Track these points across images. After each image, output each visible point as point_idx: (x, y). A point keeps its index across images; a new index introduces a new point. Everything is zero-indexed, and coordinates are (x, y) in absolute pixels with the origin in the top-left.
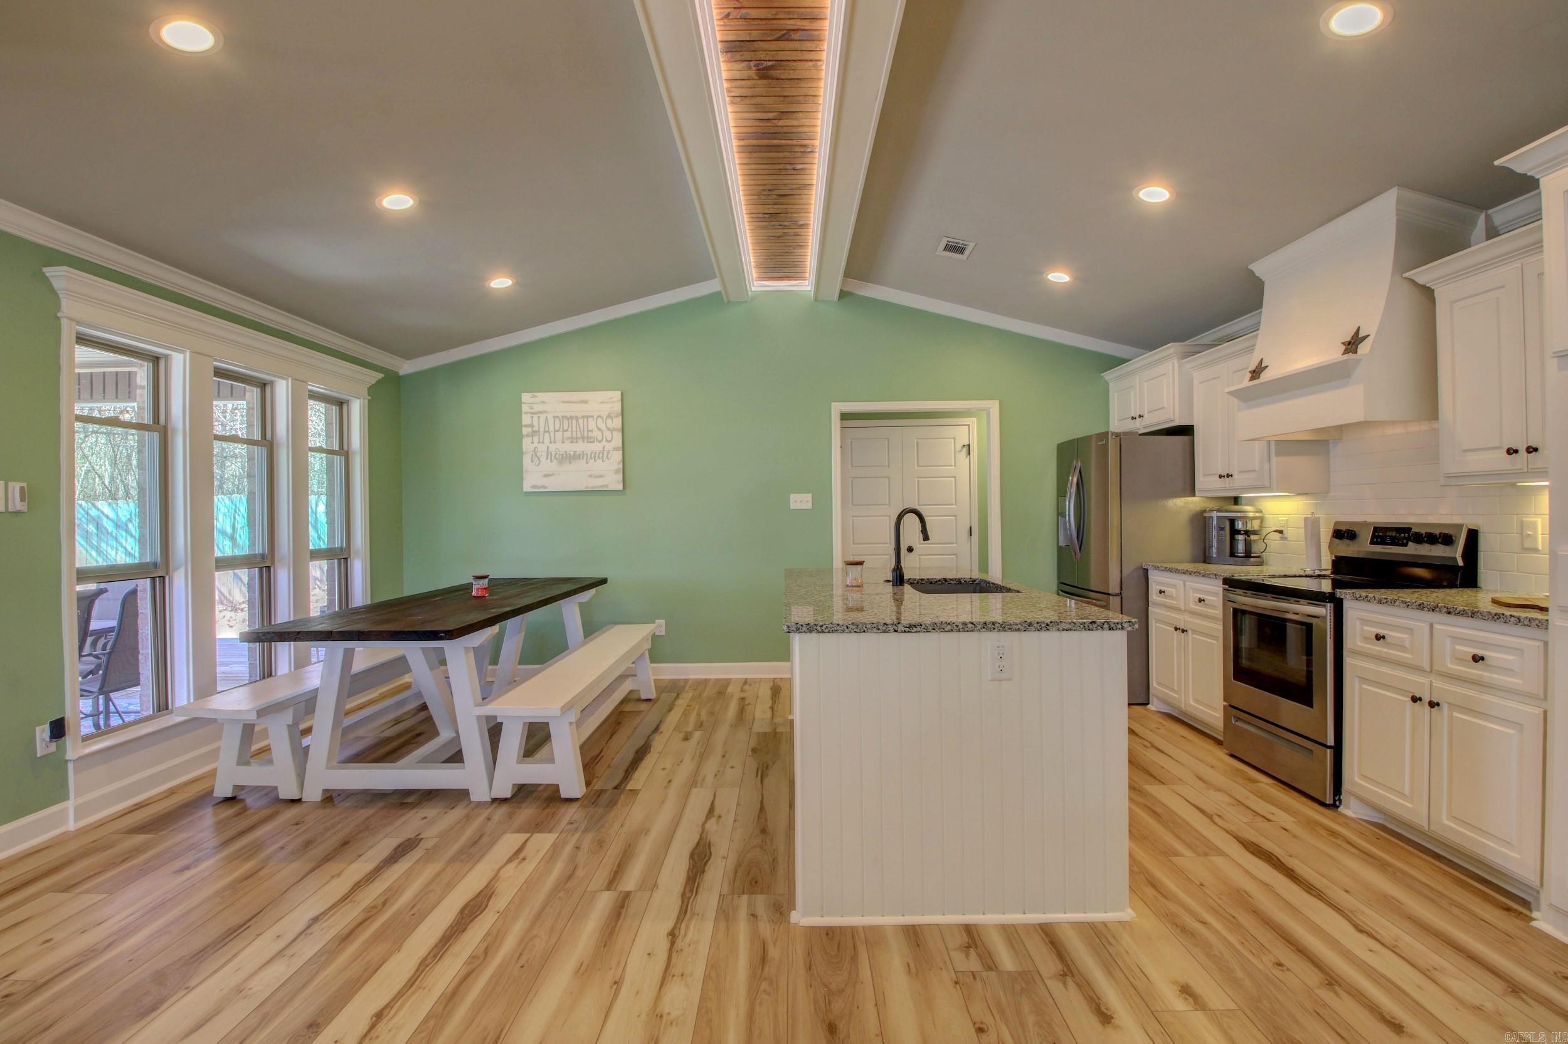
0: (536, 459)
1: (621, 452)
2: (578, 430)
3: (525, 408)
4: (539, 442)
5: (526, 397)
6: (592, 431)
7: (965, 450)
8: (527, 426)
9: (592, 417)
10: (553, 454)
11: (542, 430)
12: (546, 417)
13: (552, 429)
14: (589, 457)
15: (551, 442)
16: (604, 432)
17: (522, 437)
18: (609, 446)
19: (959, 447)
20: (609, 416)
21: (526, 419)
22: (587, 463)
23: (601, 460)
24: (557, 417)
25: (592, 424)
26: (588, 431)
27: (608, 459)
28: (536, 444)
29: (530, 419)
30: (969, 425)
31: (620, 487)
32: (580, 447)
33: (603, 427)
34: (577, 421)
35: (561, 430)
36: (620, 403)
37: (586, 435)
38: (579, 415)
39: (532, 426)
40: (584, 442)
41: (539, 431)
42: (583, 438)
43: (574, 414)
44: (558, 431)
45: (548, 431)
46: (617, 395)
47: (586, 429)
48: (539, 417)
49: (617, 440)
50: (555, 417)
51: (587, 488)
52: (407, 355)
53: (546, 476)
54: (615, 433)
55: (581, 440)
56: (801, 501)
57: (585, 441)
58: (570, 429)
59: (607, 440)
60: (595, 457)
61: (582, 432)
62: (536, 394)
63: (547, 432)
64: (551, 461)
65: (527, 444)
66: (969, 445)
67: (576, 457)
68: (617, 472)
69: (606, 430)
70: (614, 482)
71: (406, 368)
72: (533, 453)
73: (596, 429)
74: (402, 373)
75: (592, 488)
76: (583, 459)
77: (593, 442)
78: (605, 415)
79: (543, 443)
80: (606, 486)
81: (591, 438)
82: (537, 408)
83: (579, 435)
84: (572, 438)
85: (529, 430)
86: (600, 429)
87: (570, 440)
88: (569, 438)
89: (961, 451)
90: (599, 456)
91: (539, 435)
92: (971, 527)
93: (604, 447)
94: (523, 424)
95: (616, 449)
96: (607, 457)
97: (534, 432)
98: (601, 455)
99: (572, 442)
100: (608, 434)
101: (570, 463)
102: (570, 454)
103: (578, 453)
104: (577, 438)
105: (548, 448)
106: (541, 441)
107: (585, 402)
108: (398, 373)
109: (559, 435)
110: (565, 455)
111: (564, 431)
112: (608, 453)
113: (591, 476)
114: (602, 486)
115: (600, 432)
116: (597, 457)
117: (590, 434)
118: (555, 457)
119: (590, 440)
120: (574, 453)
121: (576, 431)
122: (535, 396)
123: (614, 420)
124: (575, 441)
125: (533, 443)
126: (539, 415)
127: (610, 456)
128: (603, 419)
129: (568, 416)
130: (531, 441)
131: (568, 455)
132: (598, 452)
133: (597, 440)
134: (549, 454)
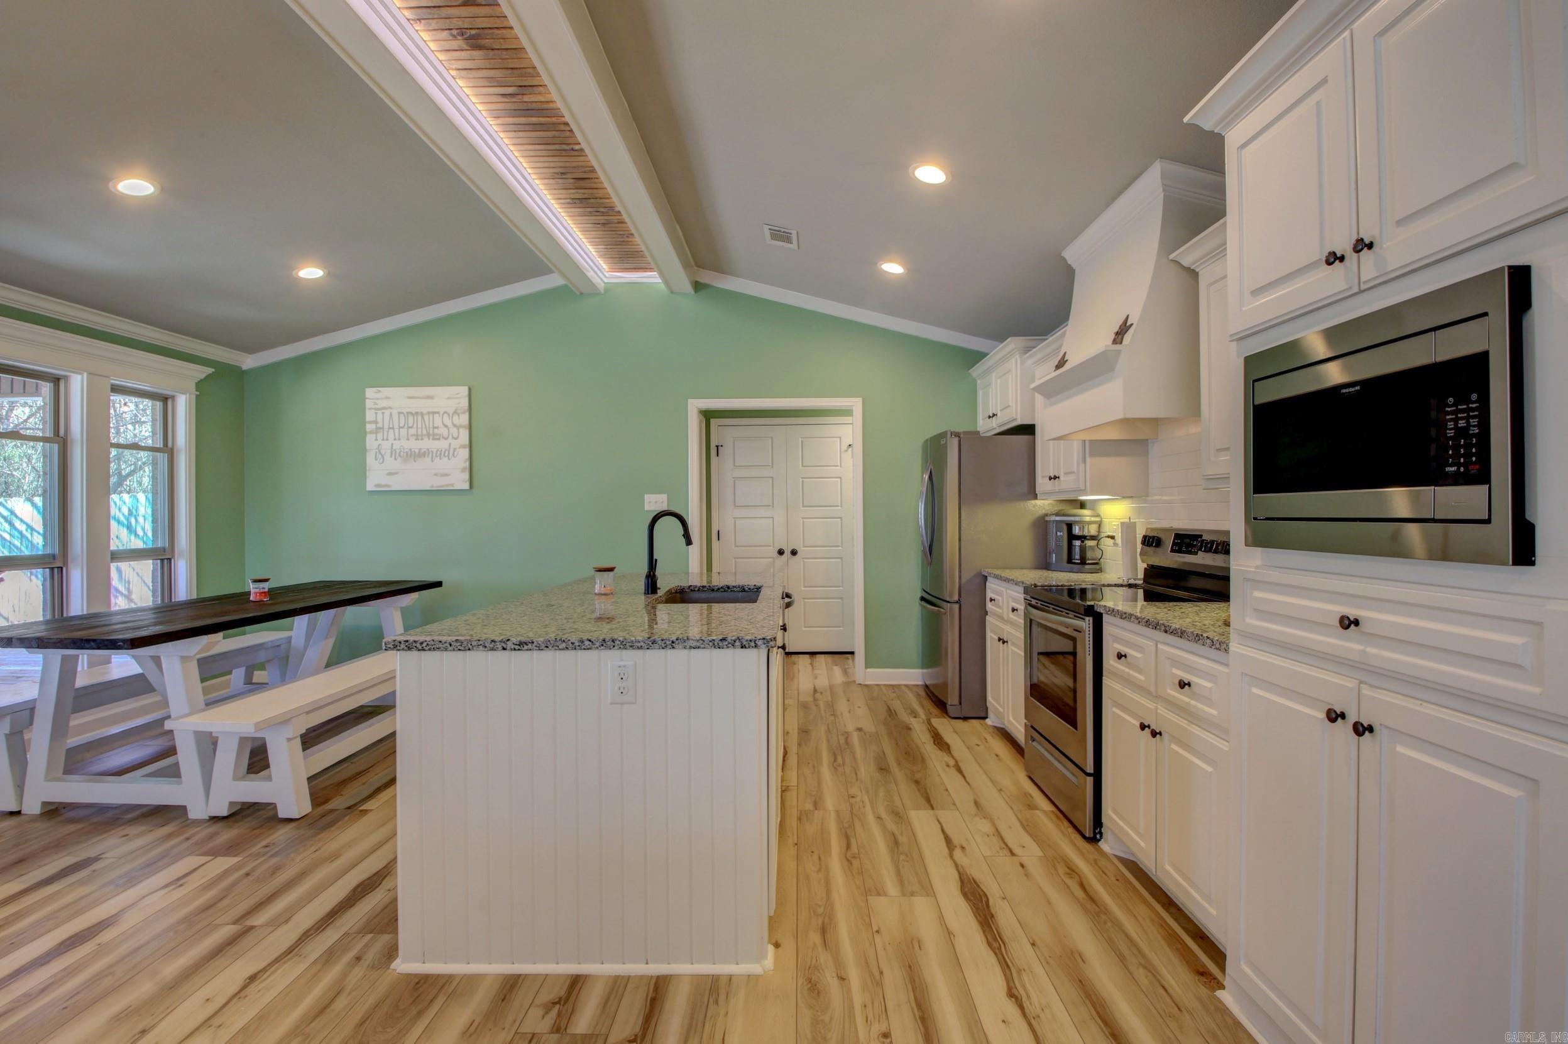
0: (380, 456)
1: (467, 450)
2: (424, 426)
3: (369, 404)
4: (383, 440)
5: (370, 392)
6: (437, 428)
7: (850, 450)
8: (370, 422)
9: (438, 413)
10: (398, 452)
11: (386, 426)
12: (391, 413)
13: (396, 426)
14: (434, 455)
15: (395, 439)
16: (450, 429)
17: (365, 433)
18: (455, 444)
19: (845, 447)
20: (455, 412)
21: (370, 416)
22: (432, 461)
23: (447, 458)
24: (402, 413)
27: (454, 457)
28: (380, 442)
29: (374, 415)
31: (466, 486)
32: (427, 444)
33: (449, 423)
34: (423, 417)
35: (406, 426)
36: (467, 400)
37: (431, 432)
38: (425, 411)
39: (376, 422)
40: (429, 439)
41: (383, 428)
42: (428, 435)
43: (419, 410)
44: (403, 427)
45: (393, 428)
46: (464, 390)
47: (431, 426)
48: (383, 413)
49: (464, 437)
50: (399, 413)
51: (432, 487)
52: (250, 349)
53: (389, 474)
54: (461, 430)
55: (427, 437)
56: (656, 502)
57: (431, 437)
58: (415, 425)
59: (453, 438)
60: (441, 454)
61: (428, 429)
62: (380, 389)
63: (391, 428)
64: (396, 459)
65: (370, 441)
67: (421, 454)
68: (463, 470)
69: (453, 427)
70: (460, 481)
71: (249, 362)
72: (377, 451)
73: (442, 426)
74: (244, 367)
75: (437, 487)
76: (428, 456)
77: (439, 439)
78: (451, 411)
79: (387, 440)
80: (452, 485)
81: (437, 435)
82: (381, 404)
83: (425, 432)
84: (417, 435)
85: (373, 426)
86: (446, 426)
87: (415, 437)
88: (414, 435)
89: (846, 451)
90: (444, 455)
91: (383, 431)
93: (450, 444)
94: (367, 420)
95: (463, 447)
96: (453, 455)
97: (378, 428)
98: (447, 453)
99: (417, 439)
100: (454, 431)
101: (415, 461)
102: (415, 452)
103: (422, 451)
104: (422, 435)
105: (392, 444)
106: (385, 438)
107: (431, 397)
108: (240, 368)
109: (404, 432)
110: (409, 453)
111: (409, 427)
112: (455, 450)
113: (436, 475)
114: (447, 485)
115: (446, 429)
116: (443, 454)
117: (436, 431)
118: (400, 455)
119: (435, 437)
120: (419, 451)
121: (422, 428)
122: (380, 391)
123: (460, 415)
124: (420, 438)
125: (376, 440)
126: (383, 411)
127: (456, 453)
128: (449, 415)
129: (413, 412)
130: (375, 438)
131: (413, 453)
132: (443, 450)
133: (443, 437)
134: (393, 451)
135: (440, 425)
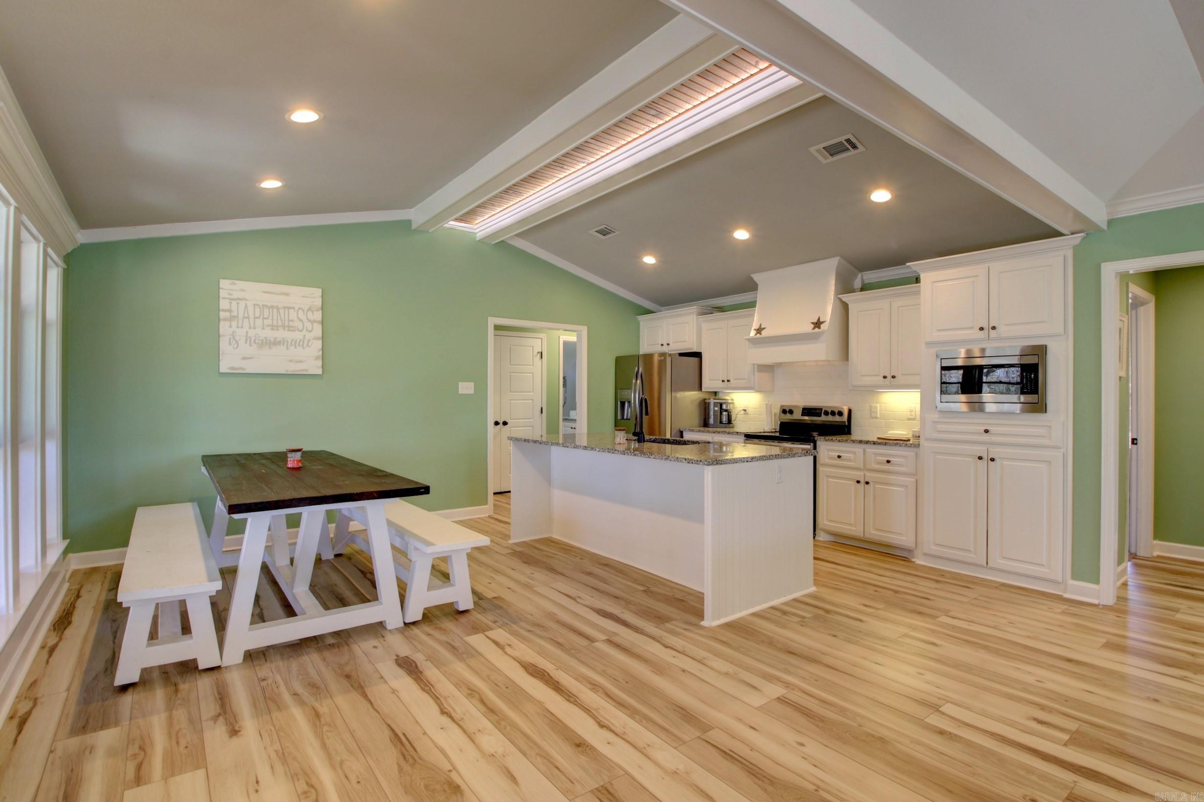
0: (234, 342)
1: (321, 342)
2: (279, 319)
3: (222, 293)
4: (238, 327)
5: (224, 284)
6: (292, 321)
7: (539, 355)
8: (224, 310)
9: (293, 308)
10: (253, 339)
11: (241, 315)
12: (246, 304)
13: (251, 316)
14: (289, 344)
15: (250, 328)
16: (304, 323)
17: (219, 319)
18: (309, 335)
19: (535, 353)
20: (309, 309)
21: (224, 304)
22: (287, 349)
23: (302, 347)
24: (258, 305)
25: (293, 315)
26: (289, 320)
27: (308, 346)
28: (234, 328)
29: (229, 304)
30: (542, 339)
31: (320, 372)
32: (280, 334)
33: (303, 317)
34: (278, 311)
35: (261, 317)
36: (321, 299)
37: (286, 324)
38: (280, 305)
39: (230, 311)
40: (284, 330)
41: (237, 317)
42: (284, 326)
43: (274, 304)
44: (258, 318)
45: (248, 318)
46: (318, 292)
47: (286, 318)
48: (238, 303)
49: (318, 330)
50: (255, 305)
51: (287, 371)
53: (244, 358)
54: (315, 325)
55: (282, 328)
56: (466, 388)
57: (287, 328)
58: (271, 318)
59: (307, 330)
60: (295, 344)
61: (283, 321)
62: (234, 281)
63: (246, 318)
64: (250, 346)
65: (224, 327)
66: (542, 352)
67: (276, 343)
68: (317, 358)
69: (307, 321)
70: (314, 367)
71: (79, 236)
72: (231, 336)
73: (297, 319)
75: (292, 371)
76: (283, 345)
77: (294, 331)
78: (306, 307)
80: (307, 370)
81: (292, 327)
82: (235, 295)
83: (280, 323)
84: (273, 326)
85: (227, 314)
86: (301, 320)
87: (271, 327)
88: (269, 325)
89: (536, 356)
90: (299, 344)
91: (238, 320)
92: (542, 408)
93: (305, 336)
94: (221, 308)
95: (317, 338)
96: (307, 344)
97: (232, 316)
98: (301, 343)
99: (273, 329)
100: (308, 325)
101: (270, 348)
102: (270, 340)
103: (278, 340)
104: (277, 326)
105: (247, 332)
106: (240, 325)
107: (287, 294)
109: (259, 322)
110: (265, 341)
111: (264, 318)
112: (309, 341)
113: (291, 361)
114: (302, 370)
115: (301, 323)
116: (297, 343)
117: (291, 324)
118: (255, 342)
119: (290, 329)
120: (275, 340)
121: (277, 320)
122: (235, 284)
123: (315, 313)
124: (276, 328)
125: (230, 327)
126: (238, 301)
127: (310, 344)
128: (304, 311)
129: (269, 305)
130: (229, 325)
131: (268, 341)
132: (298, 341)
133: (298, 330)
134: (248, 339)
135: (295, 319)
